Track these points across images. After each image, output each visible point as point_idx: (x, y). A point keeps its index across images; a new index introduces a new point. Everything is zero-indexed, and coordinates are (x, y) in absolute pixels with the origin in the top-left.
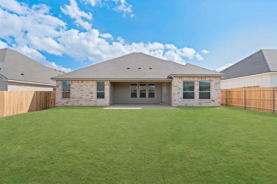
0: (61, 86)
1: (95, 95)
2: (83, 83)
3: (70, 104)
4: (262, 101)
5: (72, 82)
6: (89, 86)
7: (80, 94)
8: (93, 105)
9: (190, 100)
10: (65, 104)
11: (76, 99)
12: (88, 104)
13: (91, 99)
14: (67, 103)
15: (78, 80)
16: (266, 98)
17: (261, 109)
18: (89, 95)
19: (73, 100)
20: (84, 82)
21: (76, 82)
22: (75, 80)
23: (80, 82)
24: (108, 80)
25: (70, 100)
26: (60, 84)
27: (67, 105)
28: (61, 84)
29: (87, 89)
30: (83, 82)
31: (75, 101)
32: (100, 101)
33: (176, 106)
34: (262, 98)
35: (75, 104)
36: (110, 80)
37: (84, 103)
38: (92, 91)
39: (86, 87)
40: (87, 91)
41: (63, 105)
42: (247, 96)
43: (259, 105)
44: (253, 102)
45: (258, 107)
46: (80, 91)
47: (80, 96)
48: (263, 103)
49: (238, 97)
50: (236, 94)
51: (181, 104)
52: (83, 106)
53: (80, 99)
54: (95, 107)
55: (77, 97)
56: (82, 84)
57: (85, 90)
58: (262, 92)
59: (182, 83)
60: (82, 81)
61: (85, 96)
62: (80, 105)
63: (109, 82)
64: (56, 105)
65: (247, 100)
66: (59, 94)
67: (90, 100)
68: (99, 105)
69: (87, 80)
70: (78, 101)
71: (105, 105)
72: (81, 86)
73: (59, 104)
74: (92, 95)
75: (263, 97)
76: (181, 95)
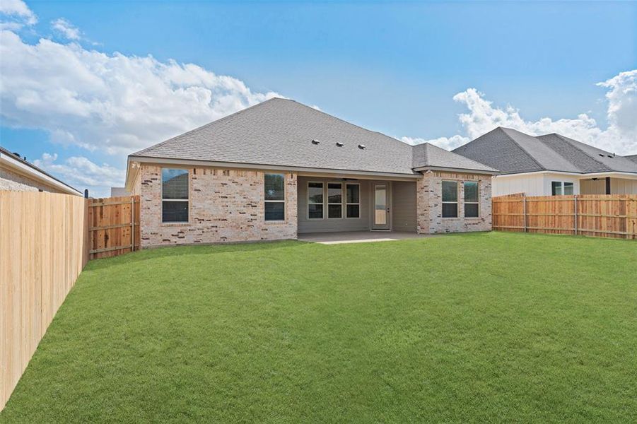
0: (158, 182)
1: (261, 212)
2: (229, 178)
3: (189, 239)
4: (557, 218)
5: (195, 173)
6: (247, 185)
7: (221, 208)
8: (256, 239)
9: (452, 220)
10: (174, 239)
11: (209, 225)
12: (243, 236)
13: (251, 224)
14: (180, 235)
15: (212, 167)
16: (565, 212)
17: (556, 232)
18: (244, 210)
19: (199, 225)
20: (232, 172)
21: (208, 172)
22: (205, 167)
23: (220, 172)
24: (294, 172)
25: (189, 228)
26: (154, 177)
27: (180, 241)
28: (158, 177)
29: (241, 193)
30: (228, 175)
31: (205, 230)
32: (275, 227)
33: (432, 231)
34: (557, 212)
35: (206, 239)
36: (298, 172)
37: (232, 236)
38: (254, 199)
39: (238, 188)
40: (239, 199)
41: (167, 243)
42: (530, 210)
43: (552, 224)
44: (541, 221)
45: (550, 228)
46: (221, 199)
47: (221, 214)
48: (560, 221)
49: (512, 212)
50: (507, 207)
51: (440, 228)
52: (229, 244)
53: (219, 224)
54: (263, 243)
55: (211, 218)
56: (226, 179)
57: (234, 197)
58: (557, 202)
59: (441, 185)
60: (227, 171)
61: (236, 215)
62: (222, 241)
63: (295, 176)
64: (144, 243)
65: (530, 218)
66: (153, 209)
67: (248, 226)
68: (273, 239)
69: (242, 168)
70: (214, 229)
71: (288, 238)
72: (223, 184)
73: (155, 242)
74: (253, 211)
75: (560, 212)
76: (439, 210)
